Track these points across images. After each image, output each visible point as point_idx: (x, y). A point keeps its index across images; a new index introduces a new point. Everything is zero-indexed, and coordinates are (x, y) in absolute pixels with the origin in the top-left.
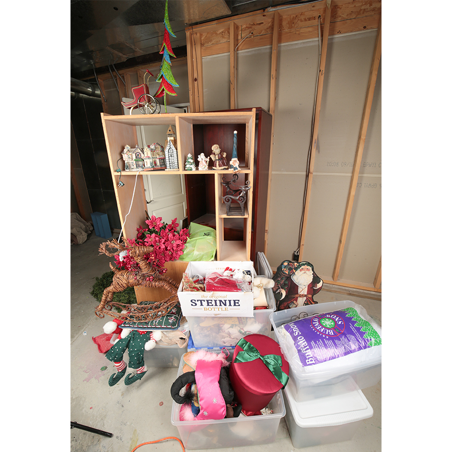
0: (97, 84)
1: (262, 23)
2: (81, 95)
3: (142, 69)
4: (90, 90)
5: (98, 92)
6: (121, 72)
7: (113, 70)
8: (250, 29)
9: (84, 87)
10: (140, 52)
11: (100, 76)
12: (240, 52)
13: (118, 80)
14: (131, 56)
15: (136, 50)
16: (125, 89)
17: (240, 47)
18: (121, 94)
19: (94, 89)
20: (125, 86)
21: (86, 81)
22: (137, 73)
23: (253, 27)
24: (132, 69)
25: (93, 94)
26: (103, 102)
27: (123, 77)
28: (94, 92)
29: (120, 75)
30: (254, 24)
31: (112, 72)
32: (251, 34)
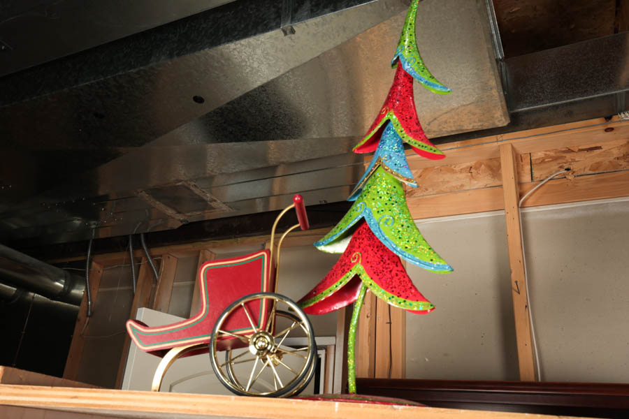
0: (83, 274)
1: (599, 148)
2: (32, 294)
3: (214, 247)
4: (59, 285)
5: (78, 291)
6: (156, 251)
7: (137, 246)
8: (560, 161)
9: (49, 277)
10: (221, 209)
11: (99, 258)
12: (530, 210)
13: (142, 267)
14: (194, 216)
15: (213, 204)
16: (155, 288)
17: (530, 201)
18: (137, 299)
19: (71, 284)
20: (156, 282)
21: (60, 265)
22: (198, 257)
23: (568, 156)
24: (189, 246)
25: (65, 295)
26: (81, 315)
27: (158, 263)
28: (69, 292)
29: (152, 257)
30: (570, 151)
31: (134, 248)
32: (563, 171)
